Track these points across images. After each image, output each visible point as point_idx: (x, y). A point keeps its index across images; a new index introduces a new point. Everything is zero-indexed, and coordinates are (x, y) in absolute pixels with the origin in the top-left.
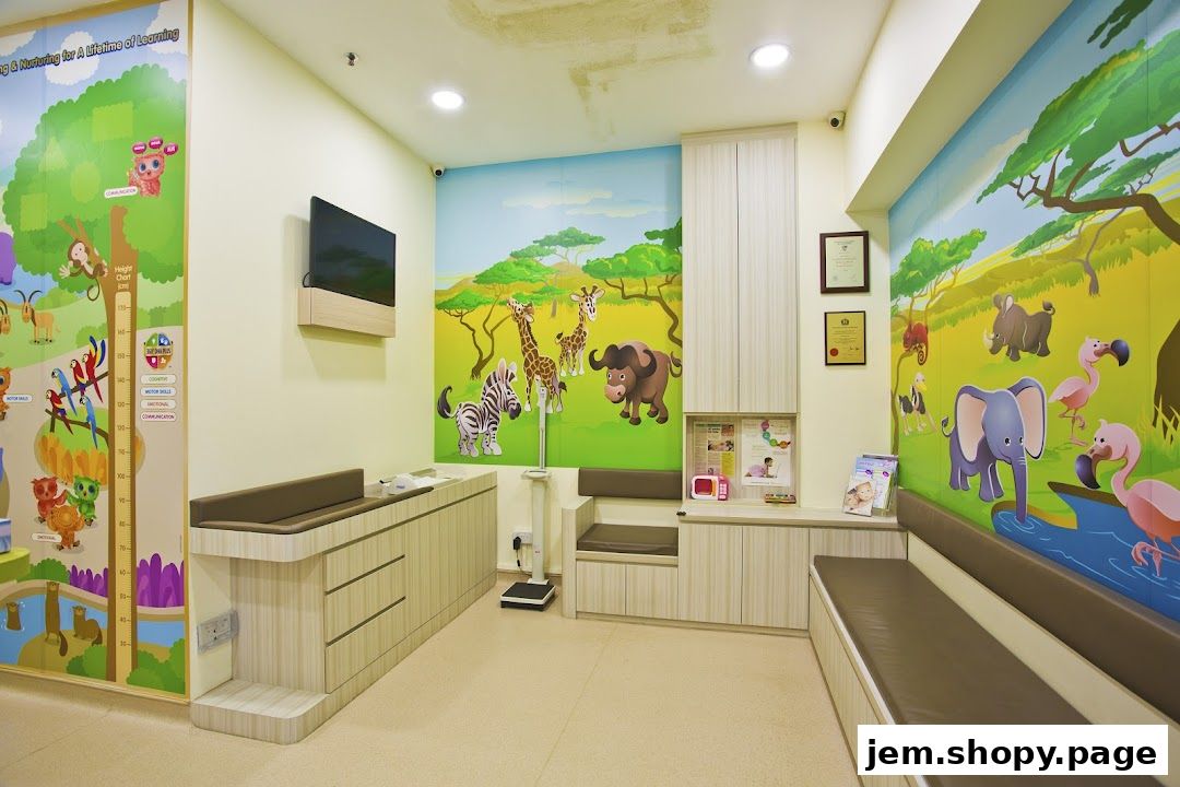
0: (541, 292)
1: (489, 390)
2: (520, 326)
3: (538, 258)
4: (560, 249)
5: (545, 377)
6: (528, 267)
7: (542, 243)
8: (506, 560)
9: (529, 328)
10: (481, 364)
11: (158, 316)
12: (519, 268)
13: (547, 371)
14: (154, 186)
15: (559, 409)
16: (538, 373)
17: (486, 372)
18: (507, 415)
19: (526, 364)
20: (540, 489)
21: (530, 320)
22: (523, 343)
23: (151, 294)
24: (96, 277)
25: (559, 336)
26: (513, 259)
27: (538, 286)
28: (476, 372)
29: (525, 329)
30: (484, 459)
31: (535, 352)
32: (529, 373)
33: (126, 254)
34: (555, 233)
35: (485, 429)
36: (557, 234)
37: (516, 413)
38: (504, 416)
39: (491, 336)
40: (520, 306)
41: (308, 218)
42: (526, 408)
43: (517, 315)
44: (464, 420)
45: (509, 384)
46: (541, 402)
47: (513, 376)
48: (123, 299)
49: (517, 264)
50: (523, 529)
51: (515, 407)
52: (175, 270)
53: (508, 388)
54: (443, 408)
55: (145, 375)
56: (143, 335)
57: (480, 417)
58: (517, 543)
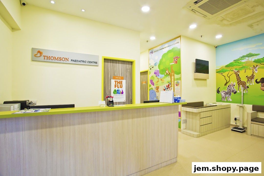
0: (241, 68)
1: (229, 88)
2: (236, 75)
3: (241, 61)
4: (247, 58)
5: (243, 85)
6: (238, 63)
7: (242, 57)
8: (233, 122)
9: (239, 75)
10: (227, 83)
11: (177, 79)
12: (236, 63)
13: (244, 84)
14: (176, 62)
15: (247, 92)
16: (241, 84)
17: (228, 85)
18: (233, 93)
19: (238, 83)
20: (241, 109)
21: (239, 73)
22: (237, 78)
23: (176, 76)
24: (169, 74)
25: (247, 77)
26: (234, 62)
27: (241, 66)
28: (226, 84)
29: (238, 76)
30: (227, 102)
31: (240, 80)
32: (239, 85)
33: (173, 71)
34: (245, 55)
35: (228, 96)
36: (246, 55)
37: (235, 93)
38: (232, 93)
39: (229, 77)
40: (236, 71)
41: (195, 62)
42: (238, 92)
43: (235, 73)
44: (223, 94)
45: (234, 87)
46: (242, 91)
47: (234, 85)
48: (173, 77)
49: (235, 62)
50: (237, 117)
51: (235, 92)
52: (179, 73)
53: (233, 88)
54: (218, 92)
55: (176, 87)
56: (175, 82)
57: (226, 93)
58: (236, 119)
